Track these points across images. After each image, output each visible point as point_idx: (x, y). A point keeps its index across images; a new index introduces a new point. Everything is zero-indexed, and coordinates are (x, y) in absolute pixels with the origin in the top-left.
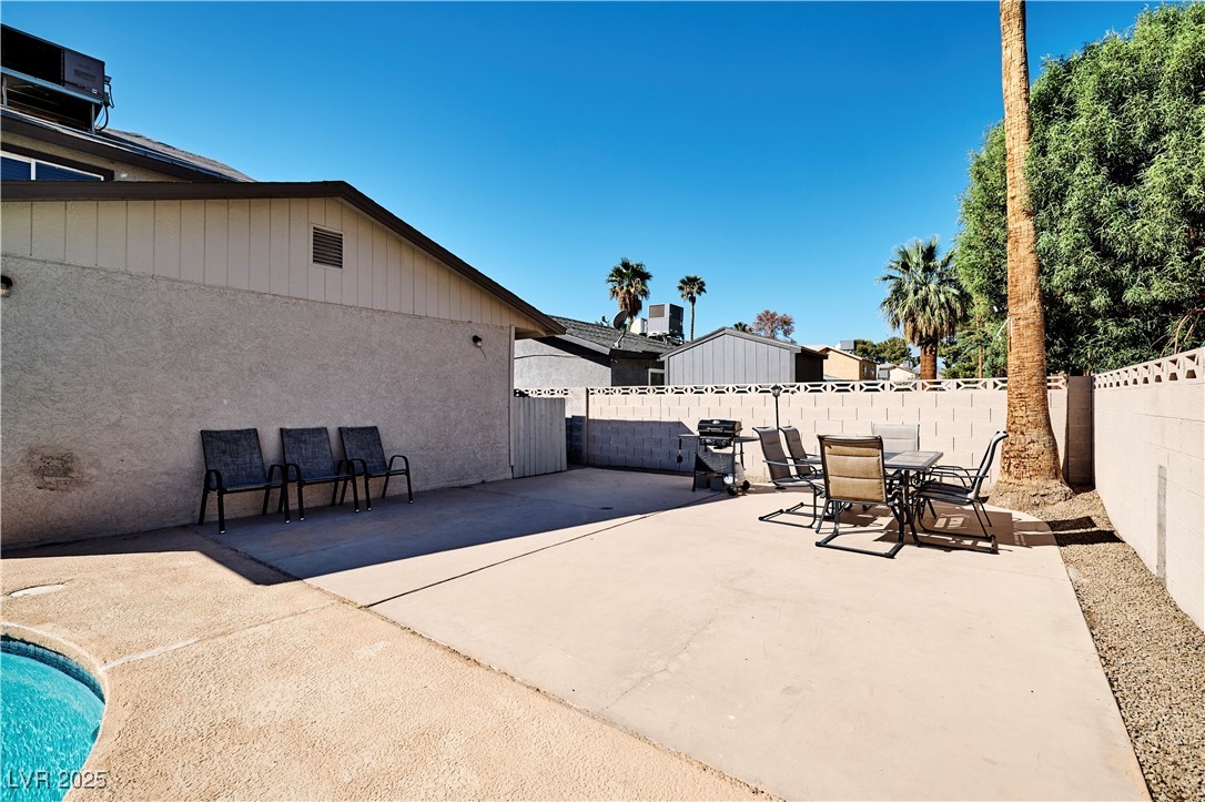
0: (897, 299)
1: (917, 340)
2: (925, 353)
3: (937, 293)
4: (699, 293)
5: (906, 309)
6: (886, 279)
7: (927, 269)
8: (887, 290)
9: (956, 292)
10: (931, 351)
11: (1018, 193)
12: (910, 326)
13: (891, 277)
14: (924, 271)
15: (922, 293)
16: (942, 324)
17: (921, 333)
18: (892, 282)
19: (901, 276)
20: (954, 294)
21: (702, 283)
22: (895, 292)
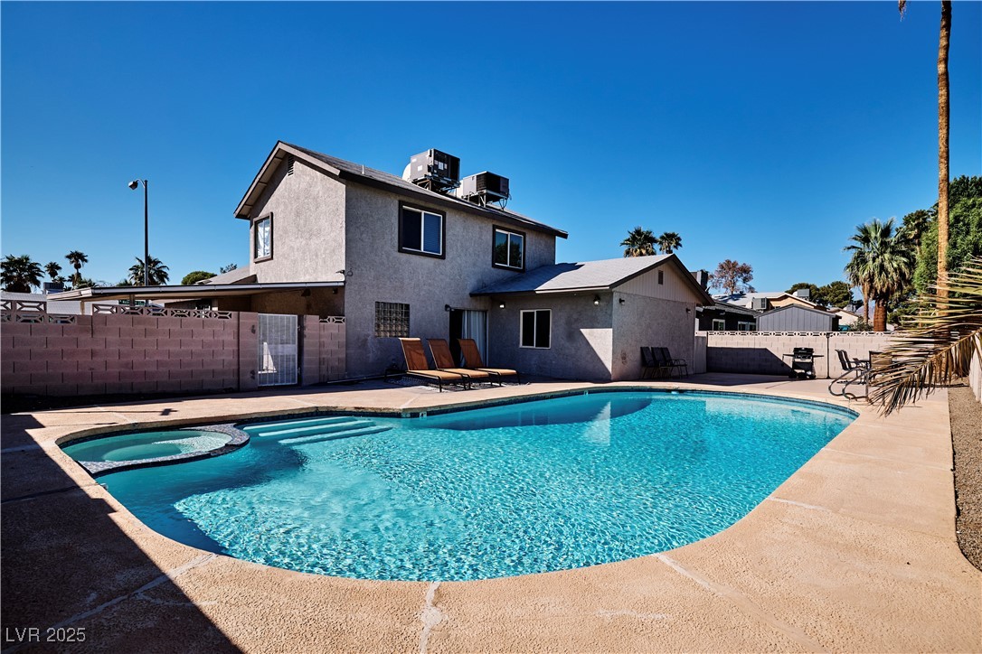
0: (858, 265)
1: (872, 295)
2: (879, 305)
3: (891, 260)
4: (675, 247)
5: (866, 273)
6: (849, 248)
7: (884, 244)
8: (850, 256)
9: (905, 260)
10: (883, 304)
11: (942, 261)
12: (867, 285)
13: (854, 247)
14: (881, 244)
15: (878, 261)
16: (893, 285)
17: (876, 290)
18: (854, 251)
19: (862, 246)
20: (904, 262)
21: (679, 239)
22: (856, 258)
